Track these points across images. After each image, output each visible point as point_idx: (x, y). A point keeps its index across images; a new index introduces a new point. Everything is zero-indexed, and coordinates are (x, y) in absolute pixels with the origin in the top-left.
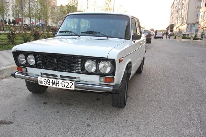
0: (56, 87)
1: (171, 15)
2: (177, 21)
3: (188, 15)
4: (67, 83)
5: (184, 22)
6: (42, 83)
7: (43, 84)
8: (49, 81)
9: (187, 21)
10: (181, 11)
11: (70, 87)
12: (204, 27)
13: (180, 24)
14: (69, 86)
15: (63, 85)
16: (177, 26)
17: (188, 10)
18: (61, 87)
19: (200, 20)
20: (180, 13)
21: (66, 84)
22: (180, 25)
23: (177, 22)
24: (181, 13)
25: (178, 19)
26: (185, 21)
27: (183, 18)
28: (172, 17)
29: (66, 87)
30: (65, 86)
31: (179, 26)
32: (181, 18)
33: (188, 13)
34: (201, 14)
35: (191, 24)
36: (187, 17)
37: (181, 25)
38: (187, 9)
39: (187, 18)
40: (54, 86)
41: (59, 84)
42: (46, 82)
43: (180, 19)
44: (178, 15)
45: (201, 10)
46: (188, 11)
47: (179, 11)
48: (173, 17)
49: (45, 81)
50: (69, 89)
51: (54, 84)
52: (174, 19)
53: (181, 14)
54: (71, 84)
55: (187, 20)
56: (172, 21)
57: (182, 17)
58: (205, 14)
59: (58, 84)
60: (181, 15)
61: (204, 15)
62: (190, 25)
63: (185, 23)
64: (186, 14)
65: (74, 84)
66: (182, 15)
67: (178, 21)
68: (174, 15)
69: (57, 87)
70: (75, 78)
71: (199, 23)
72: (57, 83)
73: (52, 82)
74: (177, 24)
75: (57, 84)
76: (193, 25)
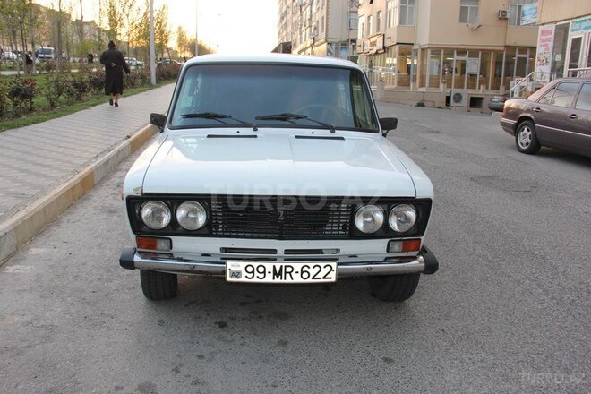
0: (283, 281)
1: (282, 18)
2: (301, 34)
3: (327, 22)
4: (318, 269)
5: (319, 38)
6: (238, 277)
7: (243, 279)
8: (261, 269)
9: (327, 35)
10: (308, 9)
11: (324, 278)
12: (371, 52)
13: (309, 42)
14: (321, 275)
15: (305, 275)
16: (300, 47)
17: (328, 8)
18: (297, 279)
19: (360, 36)
20: (306, 14)
21: (313, 272)
22: (309, 45)
23: (301, 38)
24: (308, 14)
25: (303, 28)
26: (322, 35)
27: (315, 28)
28: (284, 21)
29: (313, 278)
30: (311, 276)
31: (307, 48)
32: (310, 26)
33: (327, 15)
34: (362, 20)
35: (336, 43)
36: (327, 25)
37: (311, 46)
38: (325, 6)
39: (327, 28)
40: (278, 280)
41: (293, 274)
42: (253, 272)
43: (308, 30)
44: (302, 19)
45: (361, 11)
46: (327, 11)
47: (303, 9)
48: (286, 24)
49: (250, 269)
50: (322, 280)
51: (276, 274)
52: (289, 29)
53: (308, 17)
54: (329, 268)
55: (327, 32)
56: (284, 34)
57: (313, 25)
58: (371, 21)
59: (290, 273)
60: (310, 19)
61: (369, 24)
62: (334, 46)
63: (323, 41)
64: (323, 18)
65: (334, 268)
66: (313, 20)
67: (304, 34)
68: (288, 17)
69: (288, 280)
70: (320, 251)
71: (358, 43)
72: (286, 273)
73: (272, 271)
74: (301, 43)
75: (288, 275)
76: (340, 46)
